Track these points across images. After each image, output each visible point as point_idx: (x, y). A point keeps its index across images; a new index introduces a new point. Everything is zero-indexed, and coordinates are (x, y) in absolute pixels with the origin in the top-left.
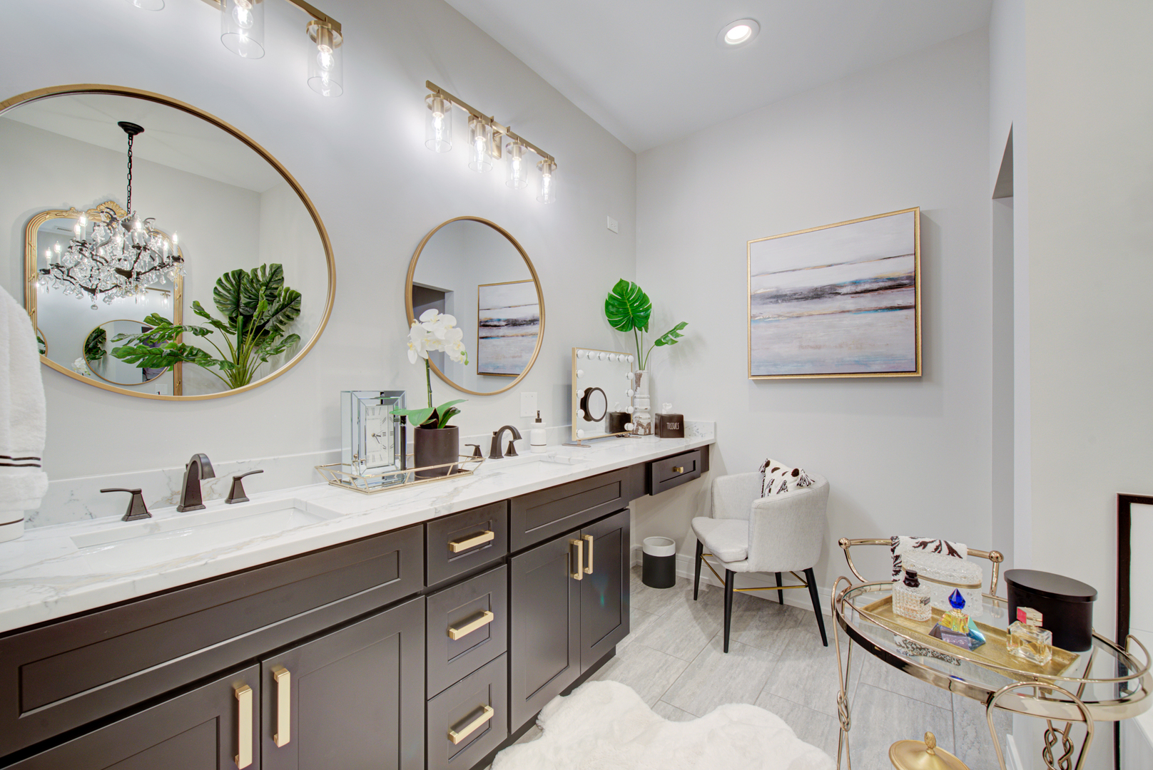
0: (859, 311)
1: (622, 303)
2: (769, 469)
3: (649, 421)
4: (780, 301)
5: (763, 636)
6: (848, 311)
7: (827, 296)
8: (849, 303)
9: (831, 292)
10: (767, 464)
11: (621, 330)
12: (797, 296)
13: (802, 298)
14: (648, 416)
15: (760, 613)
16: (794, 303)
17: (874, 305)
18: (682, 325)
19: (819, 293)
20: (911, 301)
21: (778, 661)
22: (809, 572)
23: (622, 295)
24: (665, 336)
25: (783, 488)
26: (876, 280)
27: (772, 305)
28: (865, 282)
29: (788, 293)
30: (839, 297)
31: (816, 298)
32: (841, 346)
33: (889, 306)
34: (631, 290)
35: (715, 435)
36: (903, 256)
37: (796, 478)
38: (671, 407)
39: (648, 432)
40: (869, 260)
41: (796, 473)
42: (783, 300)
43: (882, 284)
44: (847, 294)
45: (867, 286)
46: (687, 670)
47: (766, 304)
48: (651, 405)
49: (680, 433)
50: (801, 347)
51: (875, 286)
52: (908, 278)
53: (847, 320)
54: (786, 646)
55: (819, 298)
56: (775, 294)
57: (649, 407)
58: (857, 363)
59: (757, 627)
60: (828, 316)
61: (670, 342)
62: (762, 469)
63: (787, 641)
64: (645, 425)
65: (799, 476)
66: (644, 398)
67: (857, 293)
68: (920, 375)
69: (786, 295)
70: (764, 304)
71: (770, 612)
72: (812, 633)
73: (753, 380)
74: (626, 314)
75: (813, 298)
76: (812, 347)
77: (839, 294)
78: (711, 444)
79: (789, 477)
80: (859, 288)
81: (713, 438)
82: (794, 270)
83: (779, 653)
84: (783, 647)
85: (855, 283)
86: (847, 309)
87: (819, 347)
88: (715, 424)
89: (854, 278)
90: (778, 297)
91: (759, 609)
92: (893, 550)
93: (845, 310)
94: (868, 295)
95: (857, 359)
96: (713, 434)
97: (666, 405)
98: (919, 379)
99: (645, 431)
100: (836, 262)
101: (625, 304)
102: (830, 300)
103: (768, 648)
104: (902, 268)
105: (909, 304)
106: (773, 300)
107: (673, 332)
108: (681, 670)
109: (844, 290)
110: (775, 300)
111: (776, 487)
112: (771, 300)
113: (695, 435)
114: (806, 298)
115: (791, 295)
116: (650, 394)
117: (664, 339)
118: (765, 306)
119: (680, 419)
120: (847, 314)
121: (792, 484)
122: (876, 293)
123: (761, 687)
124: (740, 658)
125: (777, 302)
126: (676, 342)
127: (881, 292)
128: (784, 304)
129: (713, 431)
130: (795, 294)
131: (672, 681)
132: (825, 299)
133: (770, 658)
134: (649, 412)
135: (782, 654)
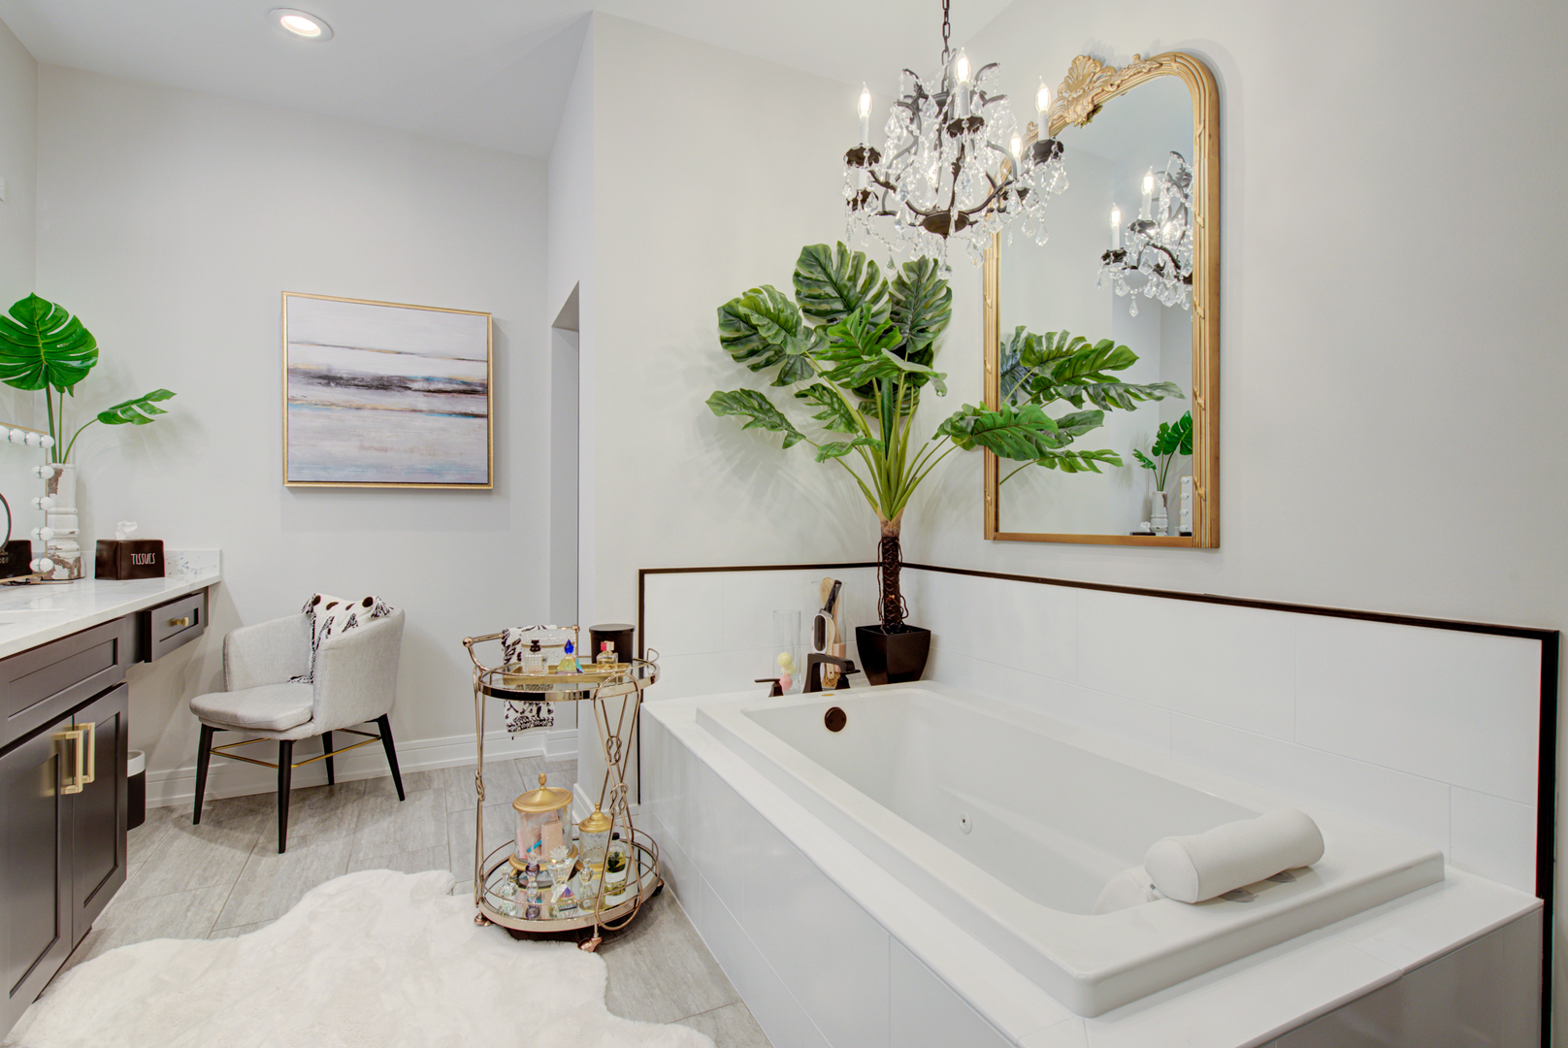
0: (432, 412)
1: (29, 338)
2: (319, 608)
3: (77, 554)
4: (332, 384)
5: (324, 821)
6: (420, 411)
7: (396, 389)
8: (422, 402)
9: (401, 385)
10: (317, 601)
11: (18, 387)
12: (356, 382)
13: (363, 386)
14: (75, 546)
15: (307, 802)
16: (353, 390)
17: (448, 408)
18: (164, 395)
19: (386, 384)
20: (483, 410)
21: (355, 833)
22: (383, 721)
23: (30, 323)
24: (126, 406)
25: (352, 623)
26: (450, 381)
27: (320, 388)
28: (439, 380)
29: (344, 376)
30: (409, 392)
31: (381, 388)
32: (411, 451)
33: (463, 411)
34: (53, 317)
35: (221, 570)
36: (477, 361)
37: (369, 608)
38: (134, 528)
39: (76, 574)
40: (442, 356)
41: (368, 602)
42: (338, 384)
43: (456, 387)
44: (419, 391)
45: (441, 386)
46: (235, 890)
47: (312, 384)
48: (80, 526)
49: (157, 570)
50: (362, 447)
51: (449, 387)
52: (482, 385)
53: (419, 421)
54: (358, 817)
55: (386, 389)
56: (325, 373)
57: (77, 530)
58: (430, 471)
59: (312, 816)
60: (396, 413)
61: (136, 420)
62: (308, 608)
63: (356, 813)
64: (71, 561)
65: (374, 605)
66: (67, 513)
67: (429, 391)
68: (491, 488)
69: (341, 378)
70: (308, 384)
71: (321, 797)
72: (383, 796)
73: (288, 487)
74: (33, 358)
75: (378, 388)
76: (376, 449)
77: (410, 389)
78: (211, 585)
79: (358, 609)
80: (433, 387)
81: (218, 574)
82: (352, 348)
83: (353, 825)
84: (355, 819)
85: (428, 380)
86: (419, 408)
87: (385, 450)
88: (221, 552)
89: (427, 374)
90: (329, 379)
91: (304, 799)
92: (504, 643)
93: (416, 409)
94: (442, 395)
95: (429, 467)
96: (218, 568)
97: (124, 525)
98: (489, 492)
99: (72, 573)
100: (406, 351)
101: (35, 339)
102: (399, 394)
103: (336, 827)
104: (476, 373)
105: (482, 413)
106: (323, 381)
107: (142, 402)
108: (226, 894)
109: (415, 386)
110: (326, 381)
111: (339, 625)
112: (320, 381)
113: (182, 572)
114: (369, 387)
115: (348, 380)
116: (77, 505)
117: (123, 412)
118: (310, 387)
119: (156, 547)
120: (418, 415)
121: (364, 616)
122: (450, 395)
123: (346, 860)
124: (306, 849)
125: (328, 384)
126: (152, 421)
127: (455, 395)
128: (339, 389)
129: (218, 564)
130: (354, 379)
131: (218, 908)
132: (393, 393)
133: (344, 834)
134: (75, 540)
135: (357, 826)
